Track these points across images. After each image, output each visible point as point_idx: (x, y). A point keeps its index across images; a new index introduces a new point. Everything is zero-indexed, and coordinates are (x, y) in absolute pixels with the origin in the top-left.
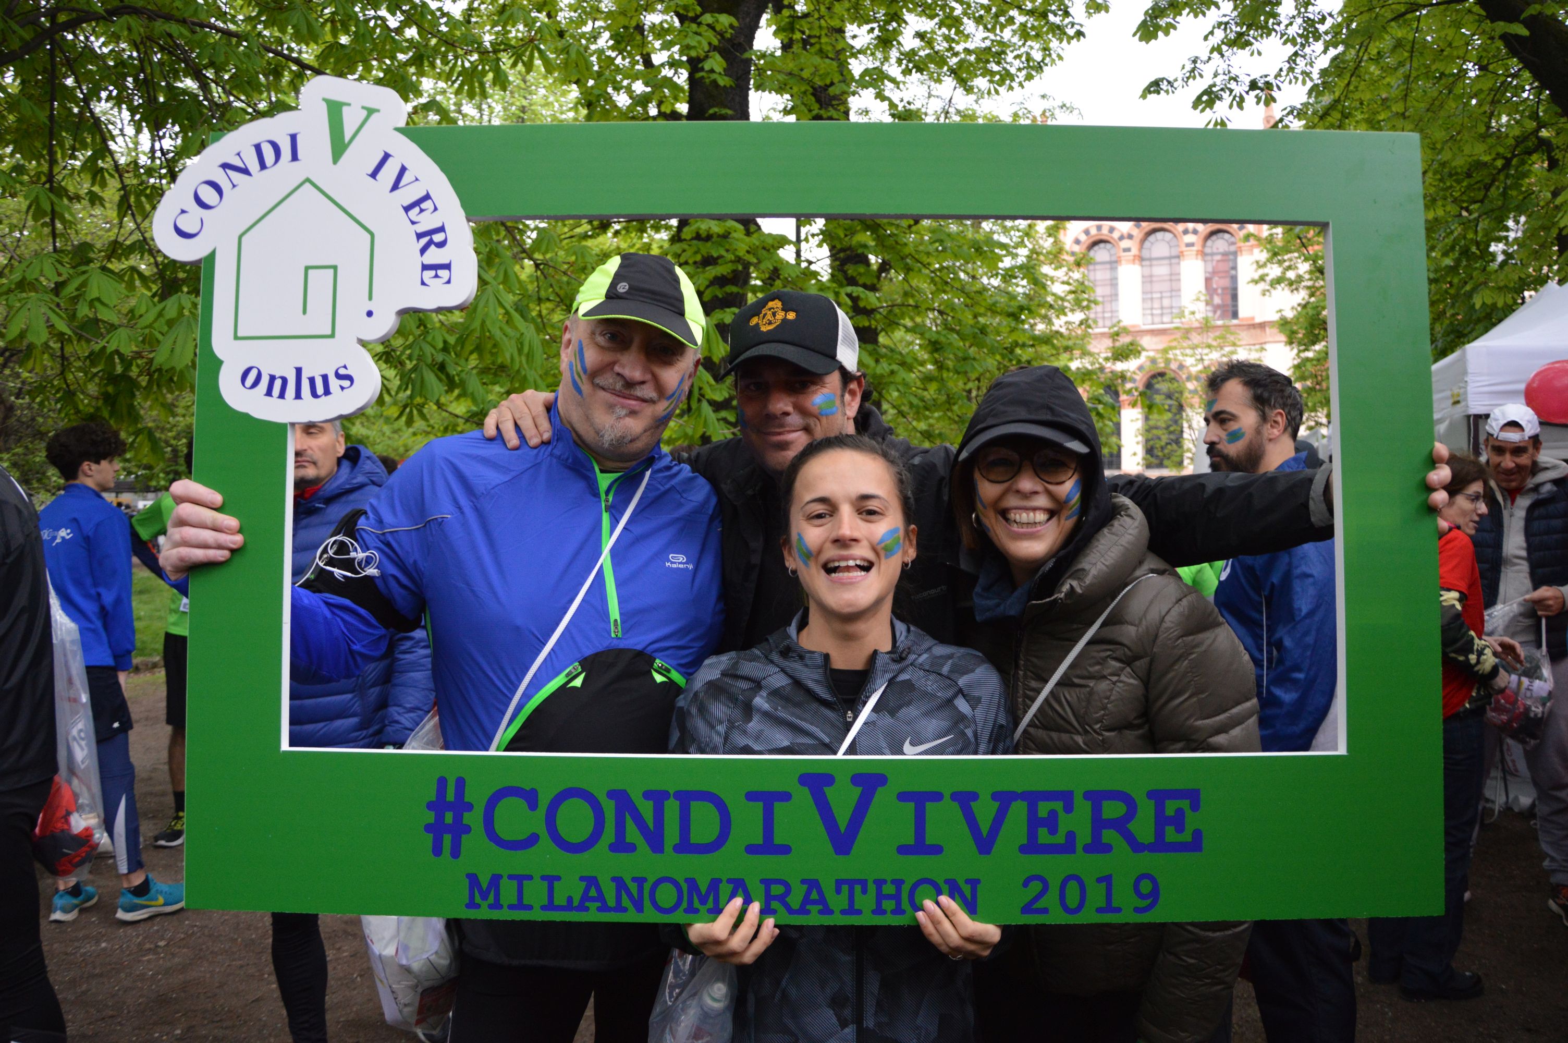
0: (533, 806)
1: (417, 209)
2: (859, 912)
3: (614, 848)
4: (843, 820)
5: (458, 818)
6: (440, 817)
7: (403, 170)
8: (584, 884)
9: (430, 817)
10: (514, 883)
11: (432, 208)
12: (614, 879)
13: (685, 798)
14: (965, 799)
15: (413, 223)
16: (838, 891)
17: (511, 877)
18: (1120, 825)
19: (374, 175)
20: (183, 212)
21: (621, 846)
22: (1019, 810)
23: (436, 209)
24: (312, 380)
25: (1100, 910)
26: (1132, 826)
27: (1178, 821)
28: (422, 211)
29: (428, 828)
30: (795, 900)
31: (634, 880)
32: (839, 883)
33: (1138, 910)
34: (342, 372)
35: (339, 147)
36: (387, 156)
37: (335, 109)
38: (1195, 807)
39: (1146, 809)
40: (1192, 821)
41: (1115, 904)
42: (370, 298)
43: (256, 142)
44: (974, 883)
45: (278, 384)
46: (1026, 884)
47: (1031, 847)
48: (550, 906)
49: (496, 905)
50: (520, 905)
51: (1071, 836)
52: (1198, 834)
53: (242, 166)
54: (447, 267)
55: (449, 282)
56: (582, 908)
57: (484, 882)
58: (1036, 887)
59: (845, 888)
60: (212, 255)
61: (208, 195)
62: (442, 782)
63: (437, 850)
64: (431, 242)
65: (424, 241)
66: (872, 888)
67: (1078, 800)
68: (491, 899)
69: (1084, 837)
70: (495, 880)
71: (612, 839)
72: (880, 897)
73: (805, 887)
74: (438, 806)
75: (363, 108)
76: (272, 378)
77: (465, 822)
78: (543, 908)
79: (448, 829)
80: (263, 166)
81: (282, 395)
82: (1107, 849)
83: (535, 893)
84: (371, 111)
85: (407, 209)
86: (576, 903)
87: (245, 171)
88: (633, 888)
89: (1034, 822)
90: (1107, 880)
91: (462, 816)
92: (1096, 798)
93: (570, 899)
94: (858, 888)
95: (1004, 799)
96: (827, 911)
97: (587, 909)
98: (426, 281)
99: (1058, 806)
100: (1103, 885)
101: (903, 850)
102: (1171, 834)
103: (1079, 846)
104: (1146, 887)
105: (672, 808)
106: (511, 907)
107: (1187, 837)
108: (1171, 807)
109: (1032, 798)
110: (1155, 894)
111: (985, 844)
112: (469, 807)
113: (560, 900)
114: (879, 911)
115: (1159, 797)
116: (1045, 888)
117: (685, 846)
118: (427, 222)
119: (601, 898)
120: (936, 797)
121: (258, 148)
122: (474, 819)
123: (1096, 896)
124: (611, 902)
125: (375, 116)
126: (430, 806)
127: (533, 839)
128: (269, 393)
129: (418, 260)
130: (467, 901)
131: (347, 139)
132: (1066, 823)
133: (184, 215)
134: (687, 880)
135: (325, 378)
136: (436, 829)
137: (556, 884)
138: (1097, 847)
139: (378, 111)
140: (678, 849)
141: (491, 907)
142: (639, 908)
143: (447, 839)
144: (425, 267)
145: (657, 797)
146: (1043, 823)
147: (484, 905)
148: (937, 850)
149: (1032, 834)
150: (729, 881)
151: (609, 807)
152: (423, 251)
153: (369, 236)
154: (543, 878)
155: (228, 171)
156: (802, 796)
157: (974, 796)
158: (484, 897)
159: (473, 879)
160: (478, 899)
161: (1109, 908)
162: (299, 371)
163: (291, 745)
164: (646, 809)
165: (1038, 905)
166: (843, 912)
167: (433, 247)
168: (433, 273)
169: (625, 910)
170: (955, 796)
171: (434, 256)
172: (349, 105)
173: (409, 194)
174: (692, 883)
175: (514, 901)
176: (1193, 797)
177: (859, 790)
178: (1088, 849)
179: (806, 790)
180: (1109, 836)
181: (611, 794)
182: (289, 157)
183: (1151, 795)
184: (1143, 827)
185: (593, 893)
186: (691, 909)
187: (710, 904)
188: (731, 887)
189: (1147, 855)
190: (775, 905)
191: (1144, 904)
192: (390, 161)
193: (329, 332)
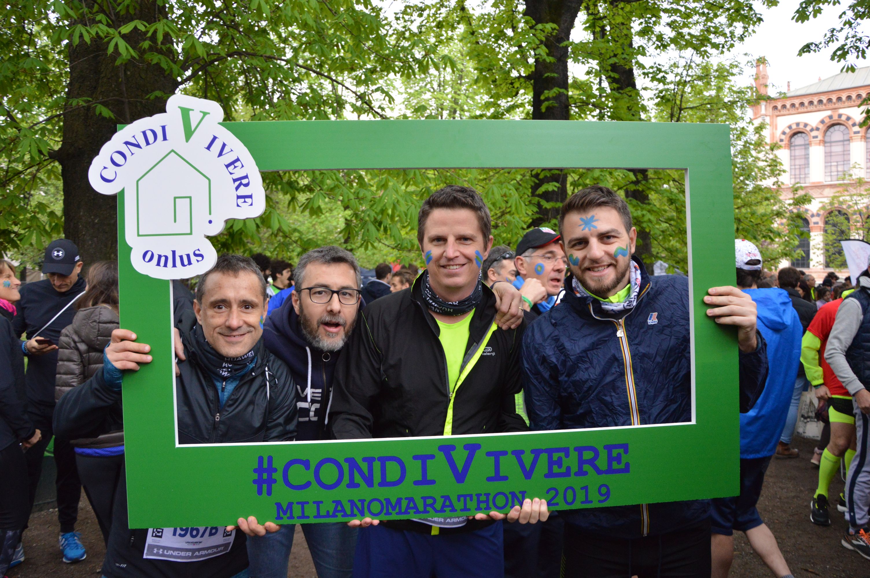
0: (307, 467)
1: (233, 166)
3: (348, 486)
4: (460, 467)
5: (270, 476)
6: (260, 476)
7: (224, 145)
8: (334, 504)
9: (255, 476)
10: (300, 506)
11: (241, 166)
12: (349, 501)
13: (383, 460)
14: (518, 454)
15: (231, 174)
16: (459, 500)
17: (298, 503)
18: (591, 462)
19: (208, 148)
20: (105, 168)
21: (352, 485)
22: (544, 457)
23: (243, 166)
24: (181, 257)
25: (582, 502)
26: (597, 462)
27: (618, 459)
28: (235, 167)
29: (255, 482)
31: (359, 501)
32: (459, 497)
33: (600, 501)
34: (197, 252)
35: (189, 133)
36: (215, 138)
37: (185, 112)
38: (626, 452)
39: (603, 455)
40: (625, 459)
41: (589, 499)
42: (210, 214)
43: (143, 130)
44: (523, 493)
45: (163, 259)
46: (548, 492)
47: (550, 475)
48: (318, 516)
49: (291, 517)
50: (303, 516)
51: (568, 469)
52: (627, 465)
53: (136, 143)
54: (250, 197)
55: (251, 205)
56: (334, 516)
57: (285, 507)
58: (553, 493)
59: (462, 499)
60: (123, 190)
61: (119, 159)
62: (261, 459)
63: (260, 492)
64: (241, 184)
65: (237, 183)
66: (475, 498)
67: (572, 451)
68: (288, 514)
69: (575, 469)
70: (290, 505)
71: (348, 482)
72: (479, 502)
73: (443, 500)
74: (259, 470)
75: (201, 112)
76: (160, 257)
77: (273, 477)
78: (315, 517)
79: (265, 481)
80: (148, 143)
81: (165, 265)
82: (586, 473)
83: (310, 510)
84: (205, 114)
85: (227, 166)
86: (331, 514)
87: (138, 146)
88: (359, 505)
89: (551, 463)
90: (586, 488)
91: (271, 475)
92: (580, 450)
93: (328, 512)
94: (468, 499)
95: (537, 453)
96: (453, 510)
97: (337, 516)
98: (239, 204)
99: (562, 455)
100: (584, 491)
101: (489, 479)
102: (615, 466)
103: (572, 473)
104: (604, 490)
105: (377, 465)
106: (299, 518)
107: (622, 466)
108: (615, 453)
109: (550, 452)
110: (608, 494)
111: (528, 474)
112: (275, 470)
113: (323, 513)
114: (478, 509)
115: (609, 448)
116: (557, 493)
117: (384, 483)
118: (239, 173)
119: (343, 510)
120: (505, 453)
121: (144, 133)
122: (278, 476)
123: (581, 496)
124: (349, 512)
125: (207, 116)
126: (255, 471)
127: (308, 484)
128: (158, 264)
129: (234, 194)
130: (276, 516)
131: (193, 129)
132: (566, 462)
133: (105, 170)
134: (385, 499)
135: (188, 256)
136: (259, 482)
137: (321, 505)
138: (581, 473)
139: (209, 113)
140: (381, 485)
141: (288, 518)
143: (265, 487)
144: (239, 197)
145: (370, 460)
146: (556, 463)
147: (285, 517)
148: (505, 478)
149: (550, 468)
150: (406, 499)
151: (346, 467)
152: (237, 188)
153: (207, 181)
154: (314, 503)
155: (129, 146)
156: (441, 456)
157: (522, 452)
158: (285, 513)
159: (279, 506)
160: (281, 515)
161: (587, 501)
162: (174, 252)
163: (180, 443)
164: (364, 467)
165: (554, 502)
166: (462, 510)
167: (242, 186)
168: (243, 200)
169: (355, 515)
170: (514, 453)
171: (243, 191)
172: (193, 110)
173: (228, 158)
174: (388, 501)
175: (300, 515)
176: (625, 447)
177: (467, 452)
178: (576, 474)
179: (442, 453)
180: (587, 468)
181: (346, 460)
182: (162, 138)
183: (606, 447)
184: (602, 463)
185: (339, 508)
186: (388, 513)
187: (397, 510)
188: (407, 501)
189: (604, 475)
190: (429, 509)
191: (603, 498)
192: (217, 141)
193: (189, 232)
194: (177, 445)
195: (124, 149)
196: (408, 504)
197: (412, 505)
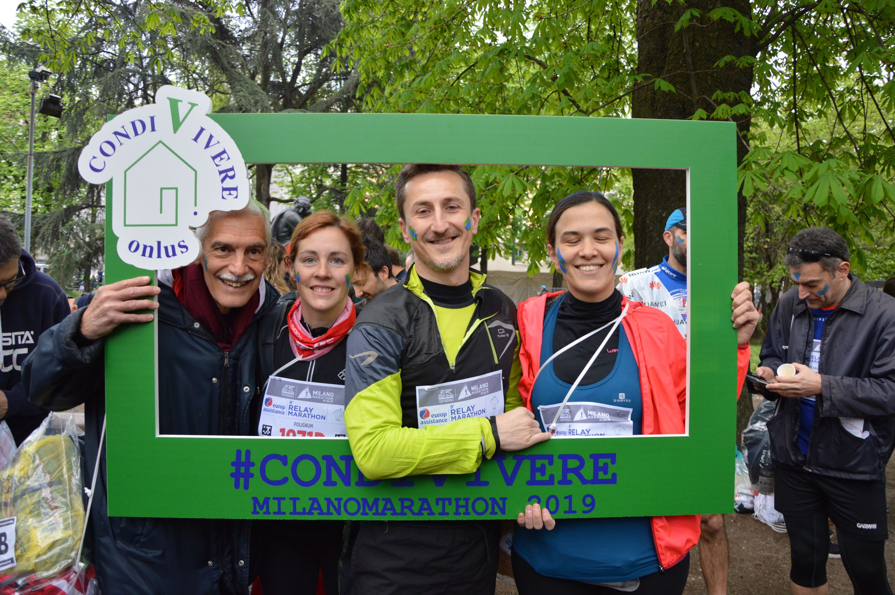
0: (285, 463)
1: (219, 158)
2: (448, 514)
3: (325, 484)
5: (247, 470)
6: (238, 470)
7: (211, 137)
8: (311, 502)
9: (233, 470)
10: (276, 502)
11: (227, 158)
12: (326, 499)
14: (499, 459)
15: (217, 165)
16: (437, 504)
17: (274, 499)
18: (576, 471)
19: (196, 139)
20: (94, 157)
21: (329, 483)
22: (526, 464)
23: (229, 158)
24: (166, 248)
25: (565, 512)
27: (605, 469)
28: (222, 159)
29: (232, 475)
30: (416, 509)
31: (336, 499)
32: (438, 500)
33: (584, 512)
34: (182, 244)
35: (177, 124)
36: (202, 130)
37: (174, 104)
38: (613, 462)
39: (589, 464)
40: (612, 469)
41: (573, 509)
42: (196, 205)
43: (132, 120)
44: (504, 499)
45: (148, 250)
48: (294, 513)
49: (267, 512)
50: (279, 512)
51: (552, 477)
52: (614, 475)
53: (124, 133)
54: (236, 189)
55: (236, 197)
56: (310, 513)
57: (261, 502)
59: (441, 503)
60: (111, 180)
61: (108, 149)
62: (239, 452)
63: (237, 486)
64: (226, 176)
65: (223, 175)
66: (454, 502)
67: (556, 459)
68: (265, 510)
69: (558, 477)
70: (267, 500)
71: (325, 480)
72: (458, 506)
73: (421, 502)
74: (237, 464)
75: (189, 103)
76: (145, 247)
77: (251, 472)
78: (291, 513)
79: (242, 475)
80: (136, 134)
81: (150, 256)
82: (570, 482)
83: (287, 506)
84: (193, 105)
85: (214, 158)
86: (307, 511)
87: (127, 136)
88: (336, 503)
89: (534, 470)
90: (569, 498)
91: (249, 469)
92: (564, 458)
93: (304, 509)
94: (447, 503)
95: (519, 459)
96: (432, 513)
97: (313, 514)
98: (225, 196)
99: (546, 462)
100: (568, 500)
101: (469, 484)
102: (601, 476)
103: (556, 482)
104: (588, 501)
106: (275, 513)
107: (609, 477)
108: (601, 462)
109: (533, 458)
110: (593, 504)
111: (509, 481)
112: (253, 464)
113: (299, 509)
114: (457, 513)
115: (595, 457)
117: (361, 483)
118: (225, 165)
119: (319, 508)
121: (133, 124)
122: (255, 470)
124: (325, 510)
125: (195, 107)
126: (233, 464)
127: (285, 480)
128: (144, 254)
129: (220, 186)
130: (252, 510)
131: (181, 120)
132: (549, 470)
133: (95, 160)
134: (362, 499)
135: (173, 247)
136: (236, 476)
137: (297, 501)
138: (565, 481)
139: (197, 105)
140: (358, 484)
141: (264, 513)
142: (339, 513)
143: (242, 480)
144: (224, 189)
145: (347, 459)
146: (539, 470)
147: (261, 512)
148: (486, 483)
149: (533, 476)
150: (383, 499)
151: (323, 464)
152: (223, 180)
153: (194, 172)
154: (291, 499)
155: (118, 136)
157: (504, 457)
158: (261, 509)
159: (255, 500)
160: (258, 509)
161: (570, 511)
162: (159, 243)
163: (161, 433)
164: (342, 465)
166: (440, 514)
167: (228, 178)
168: (228, 192)
169: (332, 514)
171: (228, 183)
172: (181, 101)
173: (214, 150)
174: (365, 501)
175: (276, 510)
176: (613, 457)
178: (560, 483)
180: (571, 476)
181: (324, 457)
182: (150, 129)
183: (592, 456)
184: (588, 472)
185: (316, 506)
186: (364, 513)
187: (374, 511)
188: (384, 502)
189: (589, 486)
190: (406, 511)
191: (587, 509)
192: (204, 132)
193: (174, 223)
194: (158, 435)
195: (113, 139)
196: (385, 505)
197: (389, 506)
